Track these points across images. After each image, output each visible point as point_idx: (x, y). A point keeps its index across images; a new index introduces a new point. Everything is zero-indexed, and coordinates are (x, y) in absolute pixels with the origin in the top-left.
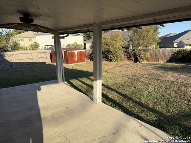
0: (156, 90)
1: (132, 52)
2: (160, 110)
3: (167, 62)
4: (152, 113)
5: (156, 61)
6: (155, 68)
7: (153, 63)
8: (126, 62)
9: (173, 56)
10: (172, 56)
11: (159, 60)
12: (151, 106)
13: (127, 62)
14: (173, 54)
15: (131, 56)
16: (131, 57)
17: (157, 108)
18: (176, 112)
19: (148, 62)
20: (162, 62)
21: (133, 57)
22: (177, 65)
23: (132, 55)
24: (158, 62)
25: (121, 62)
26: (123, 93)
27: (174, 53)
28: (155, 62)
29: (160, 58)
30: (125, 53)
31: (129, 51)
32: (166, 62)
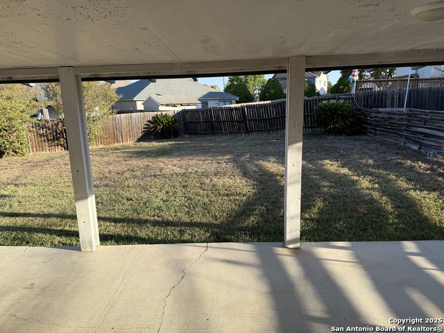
0: (171, 194)
1: (57, 125)
2: (204, 220)
3: (139, 140)
4: (197, 229)
5: (117, 142)
6: (128, 157)
7: (112, 146)
8: (46, 153)
9: (148, 128)
10: (146, 128)
11: (122, 138)
12: (186, 219)
13: (48, 152)
14: (148, 125)
15: (56, 135)
16: (57, 139)
17: (197, 219)
18: (224, 214)
19: (101, 146)
20: (130, 142)
21: (63, 137)
22: (161, 144)
23: (59, 134)
24: (121, 144)
25: (32, 153)
26: (117, 216)
27: (148, 121)
28: (116, 145)
29: (124, 134)
30: (39, 129)
31: (50, 125)
32: (137, 141)
